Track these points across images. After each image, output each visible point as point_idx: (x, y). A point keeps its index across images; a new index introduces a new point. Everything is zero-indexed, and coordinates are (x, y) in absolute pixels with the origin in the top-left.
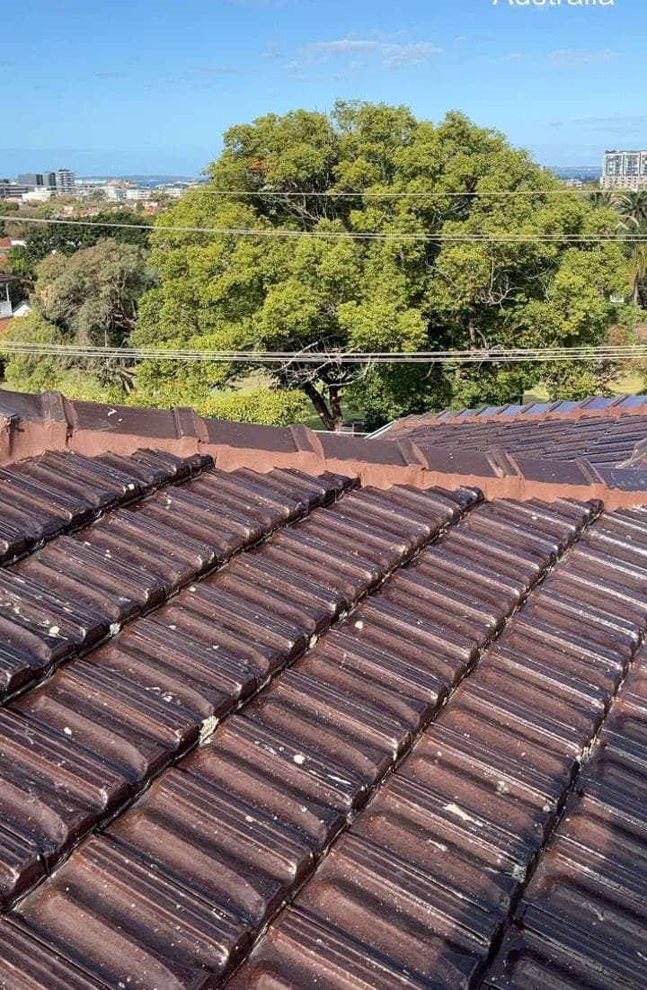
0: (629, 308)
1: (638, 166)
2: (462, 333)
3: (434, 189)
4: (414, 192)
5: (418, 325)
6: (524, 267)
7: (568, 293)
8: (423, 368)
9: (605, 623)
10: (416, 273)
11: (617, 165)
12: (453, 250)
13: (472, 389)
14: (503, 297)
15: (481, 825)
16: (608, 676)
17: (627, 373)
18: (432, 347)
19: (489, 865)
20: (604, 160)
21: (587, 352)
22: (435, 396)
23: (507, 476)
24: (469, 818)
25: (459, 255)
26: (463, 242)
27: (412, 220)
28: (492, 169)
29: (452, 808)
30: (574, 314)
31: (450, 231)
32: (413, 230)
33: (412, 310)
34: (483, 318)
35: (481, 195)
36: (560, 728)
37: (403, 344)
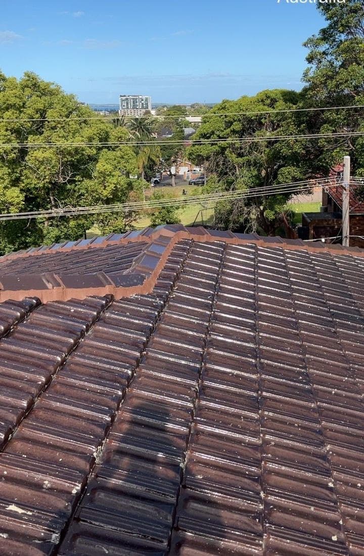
0: (139, 181)
1: (138, 104)
2: (47, 200)
3: (20, 117)
4: (8, 119)
5: (18, 197)
6: (78, 161)
7: (104, 175)
8: (24, 222)
9: (112, 367)
10: (14, 166)
11: (127, 104)
12: (35, 152)
13: (55, 232)
14: (68, 178)
15: (31, 514)
16: (113, 400)
17: (141, 216)
18: (29, 209)
19: (35, 538)
20: (120, 101)
21: (118, 207)
22: (33, 237)
23: (55, 288)
24: (23, 511)
25: (39, 155)
26: (41, 147)
27: (8, 135)
28: (55, 105)
29: (12, 508)
30: (109, 186)
31: (32, 141)
32: (9, 141)
33: (13, 188)
34: (58, 191)
35: (49, 120)
36: (84, 438)
37: (10, 209)
